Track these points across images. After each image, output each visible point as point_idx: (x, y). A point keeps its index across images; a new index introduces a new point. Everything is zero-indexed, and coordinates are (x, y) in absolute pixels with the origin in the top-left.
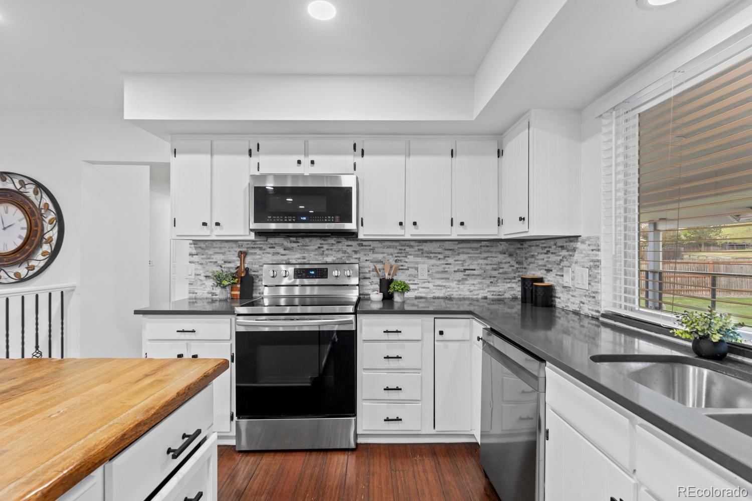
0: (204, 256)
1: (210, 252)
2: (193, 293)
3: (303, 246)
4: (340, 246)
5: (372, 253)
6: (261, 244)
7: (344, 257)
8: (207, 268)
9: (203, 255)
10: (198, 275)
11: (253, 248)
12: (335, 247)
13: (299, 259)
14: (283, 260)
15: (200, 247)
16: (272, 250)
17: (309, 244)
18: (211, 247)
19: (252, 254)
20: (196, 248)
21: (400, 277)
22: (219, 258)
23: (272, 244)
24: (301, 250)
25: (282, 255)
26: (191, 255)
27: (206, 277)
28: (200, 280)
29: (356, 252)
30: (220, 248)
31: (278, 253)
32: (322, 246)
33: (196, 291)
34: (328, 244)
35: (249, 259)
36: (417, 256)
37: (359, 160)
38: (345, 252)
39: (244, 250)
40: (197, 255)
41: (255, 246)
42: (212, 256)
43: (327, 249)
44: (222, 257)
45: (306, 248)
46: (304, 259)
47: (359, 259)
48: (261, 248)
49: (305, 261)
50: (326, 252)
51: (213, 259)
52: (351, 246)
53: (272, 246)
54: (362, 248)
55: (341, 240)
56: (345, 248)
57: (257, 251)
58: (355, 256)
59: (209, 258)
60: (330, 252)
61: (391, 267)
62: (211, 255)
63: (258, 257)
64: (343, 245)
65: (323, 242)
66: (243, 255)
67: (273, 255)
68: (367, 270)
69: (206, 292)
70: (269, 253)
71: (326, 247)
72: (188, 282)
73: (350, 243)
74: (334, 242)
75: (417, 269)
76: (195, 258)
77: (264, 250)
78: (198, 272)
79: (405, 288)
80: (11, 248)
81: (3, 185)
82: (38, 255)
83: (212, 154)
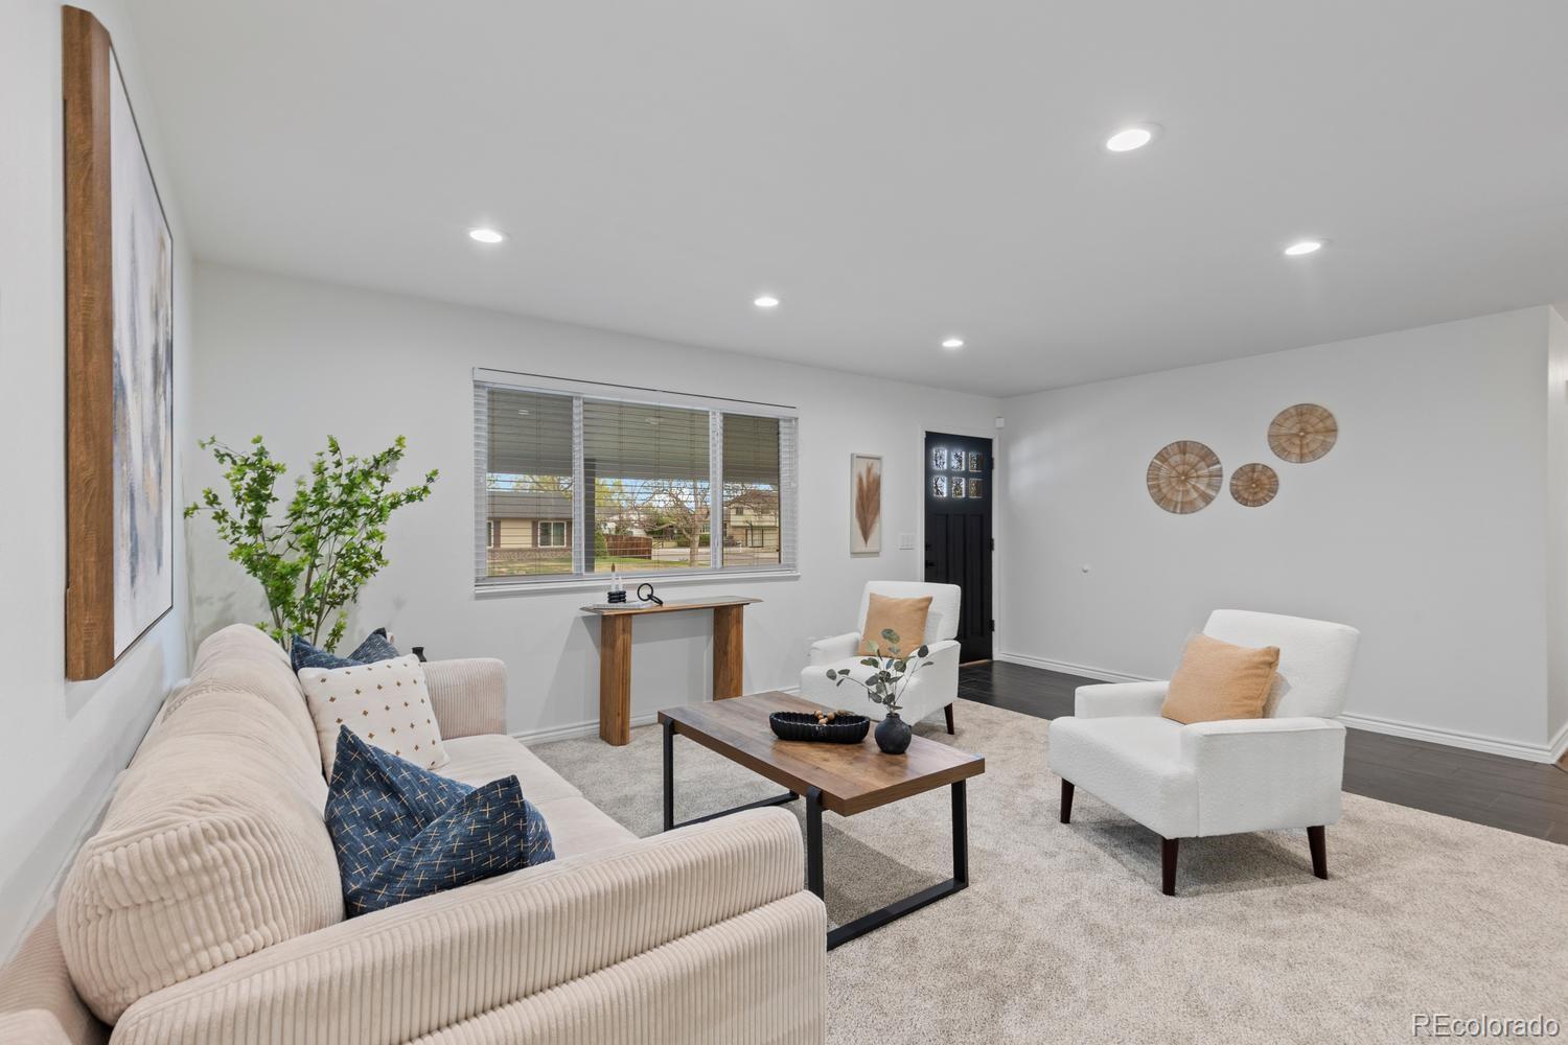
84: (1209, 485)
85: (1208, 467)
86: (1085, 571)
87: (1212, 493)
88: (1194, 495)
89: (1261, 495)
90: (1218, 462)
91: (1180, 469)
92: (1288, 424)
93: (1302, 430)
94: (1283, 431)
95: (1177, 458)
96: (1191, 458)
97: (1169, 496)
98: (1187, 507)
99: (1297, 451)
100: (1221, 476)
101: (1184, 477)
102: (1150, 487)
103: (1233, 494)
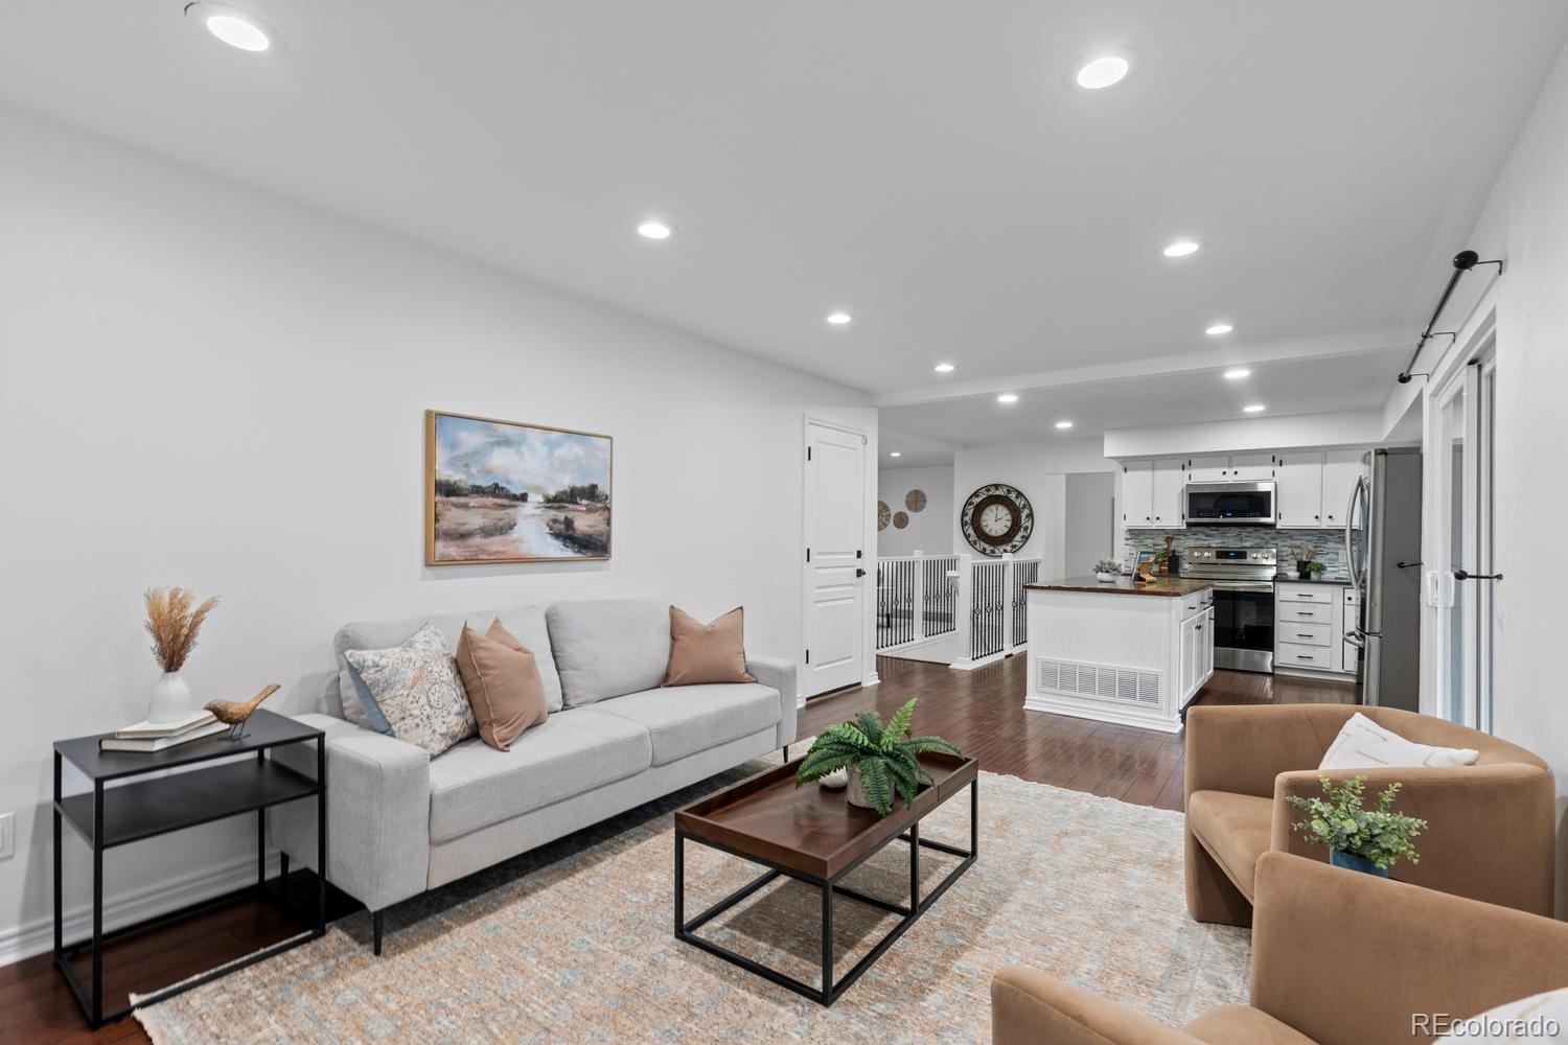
1: (1142, 537)
4: (1258, 534)
21: (1319, 560)
22: (1150, 542)
26: (1127, 539)
29: (1274, 539)
35: (1174, 543)
36: (1336, 543)
37: (1277, 469)
39: (1171, 536)
48: (1185, 535)
57: (1181, 537)
61: (1309, 552)
66: (1169, 540)
68: (1285, 554)
73: (1267, 531)
75: (1337, 554)
76: (1130, 542)
79: (1321, 568)
80: (1000, 533)
81: (998, 493)
82: (1018, 538)
83: (1153, 470)
84: (886, 519)
85: (886, 512)
87: (887, 523)
88: (881, 523)
89: (903, 524)
92: (912, 497)
94: (911, 499)
96: (880, 508)
99: (914, 508)
100: (890, 516)
103: (894, 524)
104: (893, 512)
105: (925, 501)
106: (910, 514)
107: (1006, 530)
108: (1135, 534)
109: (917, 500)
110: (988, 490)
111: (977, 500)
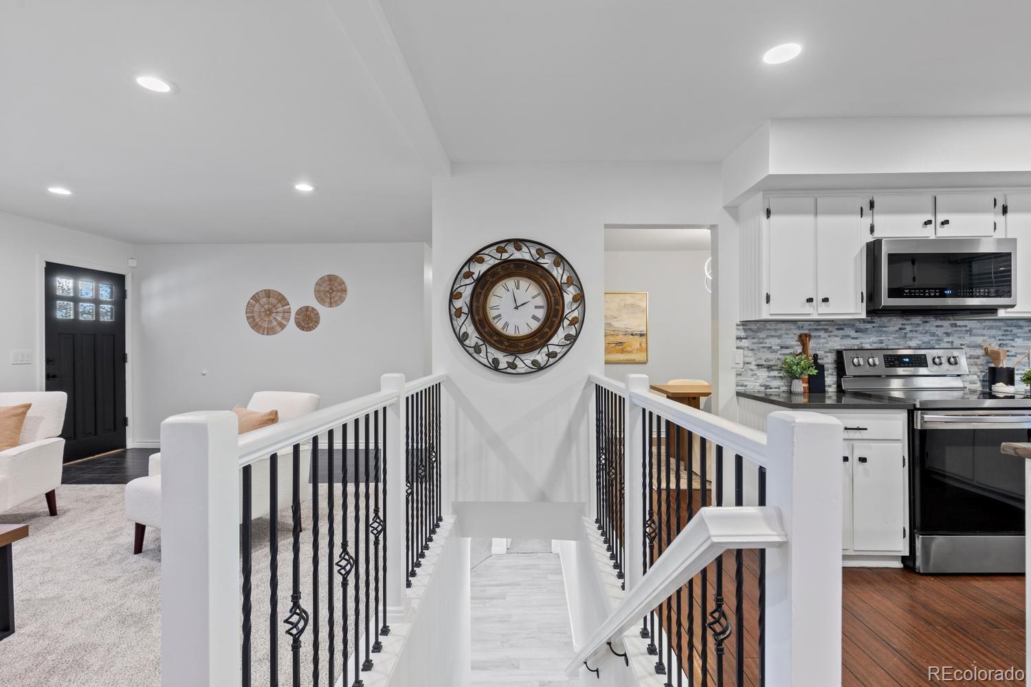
0: (755, 340)
1: (762, 335)
2: (742, 386)
3: (880, 327)
4: (927, 327)
5: (968, 335)
6: (826, 325)
7: (932, 340)
8: (759, 354)
9: (754, 338)
10: (748, 363)
11: (816, 330)
12: (921, 329)
13: (876, 343)
14: (854, 345)
15: (750, 329)
16: (841, 333)
17: (887, 324)
18: (764, 329)
19: (815, 337)
20: (745, 330)
22: (774, 343)
23: (840, 325)
24: (877, 332)
25: (853, 338)
26: (739, 338)
27: (758, 365)
28: (752, 370)
29: (948, 334)
30: (776, 330)
31: (848, 336)
32: (904, 327)
33: (745, 384)
34: (911, 324)
35: (812, 344)
37: (1000, 219)
38: (933, 334)
39: (806, 332)
40: (746, 338)
41: (820, 327)
42: (766, 341)
43: (911, 331)
44: (777, 341)
45: (884, 329)
46: (882, 343)
47: (952, 342)
48: (826, 331)
49: (883, 346)
50: (909, 335)
51: (766, 343)
52: (941, 326)
53: (840, 327)
54: (956, 329)
55: (929, 320)
56: (933, 329)
57: (822, 334)
58: (946, 339)
59: (761, 343)
60: (915, 334)
62: (764, 338)
63: (822, 341)
64: (931, 326)
65: (905, 322)
66: (803, 339)
67: (842, 339)
69: (758, 384)
70: (836, 336)
71: (909, 328)
72: (734, 373)
73: (939, 323)
74: (918, 322)
76: (745, 343)
77: (831, 332)
78: (748, 360)
80: (524, 331)
81: (518, 255)
82: (559, 338)
83: (816, 214)
84: (283, 318)
85: (283, 306)
86: (204, 375)
87: (285, 323)
88: (275, 323)
89: (311, 325)
90: (289, 304)
91: (266, 307)
92: (324, 285)
93: (331, 289)
94: (322, 289)
95: (264, 300)
96: (273, 300)
97: (260, 323)
98: (270, 331)
99: (328, 300)
100: (290, 312)
101: (269, 312)
102: (248, 318)
103: (296, 324)
104: (294, 307)
105: (345, 291)
106: (322, 310)
107: (535, 325)
108: (752, 328)
109: (332, 290)
110: (501, 250)
111: (478, 269)
